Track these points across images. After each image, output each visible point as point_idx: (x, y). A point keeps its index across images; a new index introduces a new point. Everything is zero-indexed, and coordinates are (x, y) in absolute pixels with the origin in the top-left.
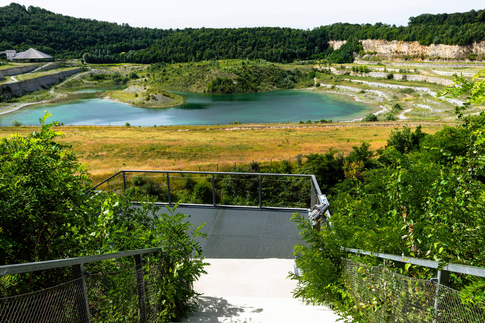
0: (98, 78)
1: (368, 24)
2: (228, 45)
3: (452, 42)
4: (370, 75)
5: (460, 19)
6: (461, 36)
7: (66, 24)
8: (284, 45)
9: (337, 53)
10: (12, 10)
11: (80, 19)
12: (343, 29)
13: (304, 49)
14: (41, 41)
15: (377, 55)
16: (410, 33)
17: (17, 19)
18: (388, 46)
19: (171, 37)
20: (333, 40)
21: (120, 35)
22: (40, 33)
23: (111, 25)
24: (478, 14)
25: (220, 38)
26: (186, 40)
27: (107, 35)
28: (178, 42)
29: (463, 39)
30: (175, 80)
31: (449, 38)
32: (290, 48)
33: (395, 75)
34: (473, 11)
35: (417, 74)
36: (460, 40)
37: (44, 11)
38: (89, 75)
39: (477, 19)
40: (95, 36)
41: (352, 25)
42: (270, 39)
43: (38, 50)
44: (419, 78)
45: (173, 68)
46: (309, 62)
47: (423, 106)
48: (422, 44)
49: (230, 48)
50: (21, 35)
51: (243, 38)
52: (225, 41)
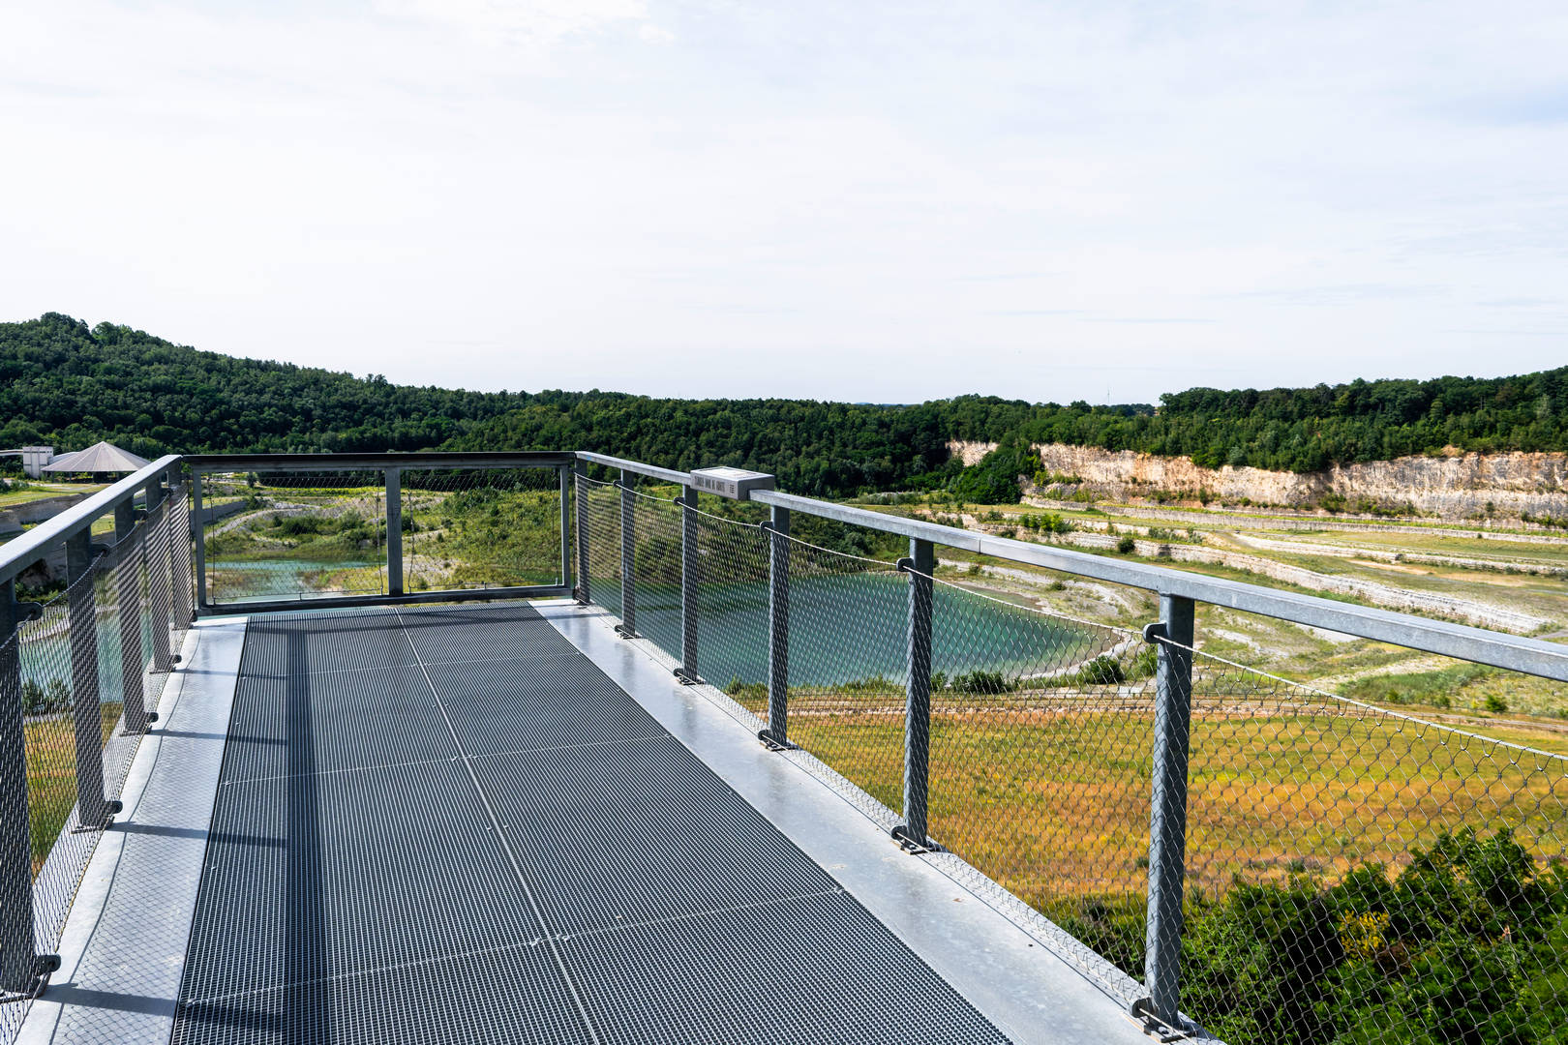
0: (297, 529)
1: (1052, 405)
2: (674, 444)
3: (1277, 463)
4: (1070, 539)
5: (1292, 406)
6: (1300, 449)
7: (206, 375)
8: (829, 450)
9: (976, 476)
10: (46, 334)
11: (248, 361)
12: (987, 414)
13: (886, 462)
14: (126, 421)
15: (1082, 485)
16: (1167, 434)
17: (60, 359)
18: (1112, 465)
19: (514, 420)
20: (959, 440)
21: (359, 407)
22: (130, 400)
23: (335, 380)
24: (1338, 395)
25: (654, 425)
26: (557, 427)
27: (324, 407)
28: (532, 431)
29: (1305, 457)
30: (527, 539)
31: (1268, 453)
32: (848, 458)
33: (1138, 544)
34: (1323, 387)
35: (1195, 542)
36: (1298, 459)
37: (140, 338)
38: (271, 521)
39: (1334, 408)
40: (289, 409)
41: (1008, 402)
42: (792, 433)
43: (117, 445)
44: (1205, 554)
45: (520, 506)
46: (902, 498)
47: (1230, 636)
48: (1201, 463)
49: (681, 452)
50: (71, 404)
51: (716, 428)
52: (666, 434)
